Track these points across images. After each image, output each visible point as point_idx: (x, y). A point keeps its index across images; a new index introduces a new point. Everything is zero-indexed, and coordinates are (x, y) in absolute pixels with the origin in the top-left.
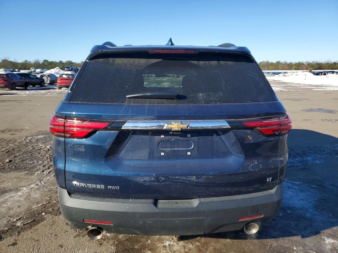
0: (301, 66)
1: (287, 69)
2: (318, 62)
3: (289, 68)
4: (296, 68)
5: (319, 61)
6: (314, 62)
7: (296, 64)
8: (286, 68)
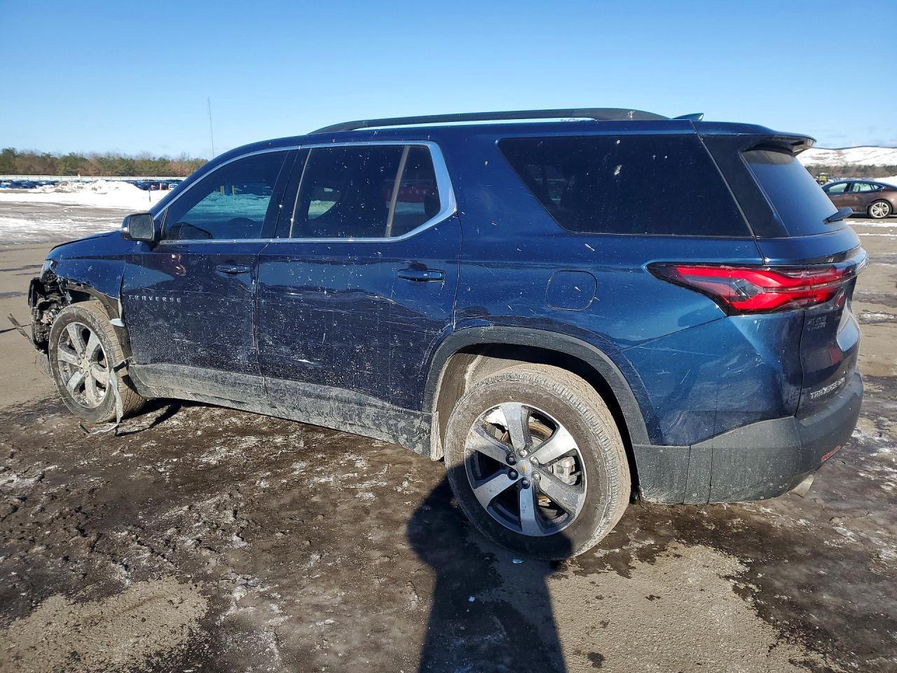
0: (81, 164)
1: (42, 173)
2: (123, 156)
3: (47, 171)
4: (69, 169)
5: (125, 155)
6: (111, 156)
7: (65, 159)
8: (38, 168)
